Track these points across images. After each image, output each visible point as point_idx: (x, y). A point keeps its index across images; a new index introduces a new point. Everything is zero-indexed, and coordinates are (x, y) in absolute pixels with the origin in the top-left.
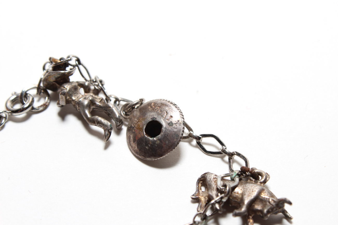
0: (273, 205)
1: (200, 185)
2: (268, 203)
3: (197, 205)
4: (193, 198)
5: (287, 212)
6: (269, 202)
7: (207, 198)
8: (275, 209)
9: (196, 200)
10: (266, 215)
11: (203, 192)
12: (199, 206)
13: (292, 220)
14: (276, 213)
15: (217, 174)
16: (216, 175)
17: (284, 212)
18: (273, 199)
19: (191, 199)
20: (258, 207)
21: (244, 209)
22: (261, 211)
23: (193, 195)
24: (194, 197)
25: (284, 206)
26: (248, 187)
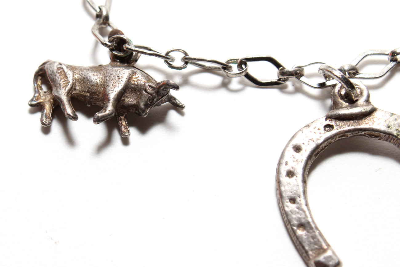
0: (151, 94)
1: (39, 82)
2: (144, 92)
3: (39, 115)
4: (31, 105)
5: (175, 99)
6: (146, 91)
7: (52, 101)
8: (155, 99)
9: (37, 107)
10: (144, 111)
11: (45, 92)
12: (42, 115)
13: (184, 110)
14: (159, 105)
15: (61, 62)
16: (60, 64)
17: (171, 99)
18: (150, 84)
19: (29, 107)
20: (130, 100)
21: (110, 108)
22: (136, 106)
23: (32, 100)
24: (33, 103)
25: (168, 92)
26: (111, 73)
